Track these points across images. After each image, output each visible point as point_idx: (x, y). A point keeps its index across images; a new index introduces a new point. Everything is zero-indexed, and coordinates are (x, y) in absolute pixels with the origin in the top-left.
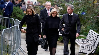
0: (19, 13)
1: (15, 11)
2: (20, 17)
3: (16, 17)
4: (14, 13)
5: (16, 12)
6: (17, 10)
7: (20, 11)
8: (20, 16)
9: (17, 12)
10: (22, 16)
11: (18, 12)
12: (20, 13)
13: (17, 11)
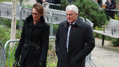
0: (94, 10)
1: (89, 6)
2: (95, 15)
3: (89, 14)
4: (87, 9)
5: (89, 8)
6: (92, 5)
7: (95, 6)
8: (95, 13)
9: (91, 8)
10: (98, 13)
11: (93, 7)
12: (96, 10)
13: (90, 5)
